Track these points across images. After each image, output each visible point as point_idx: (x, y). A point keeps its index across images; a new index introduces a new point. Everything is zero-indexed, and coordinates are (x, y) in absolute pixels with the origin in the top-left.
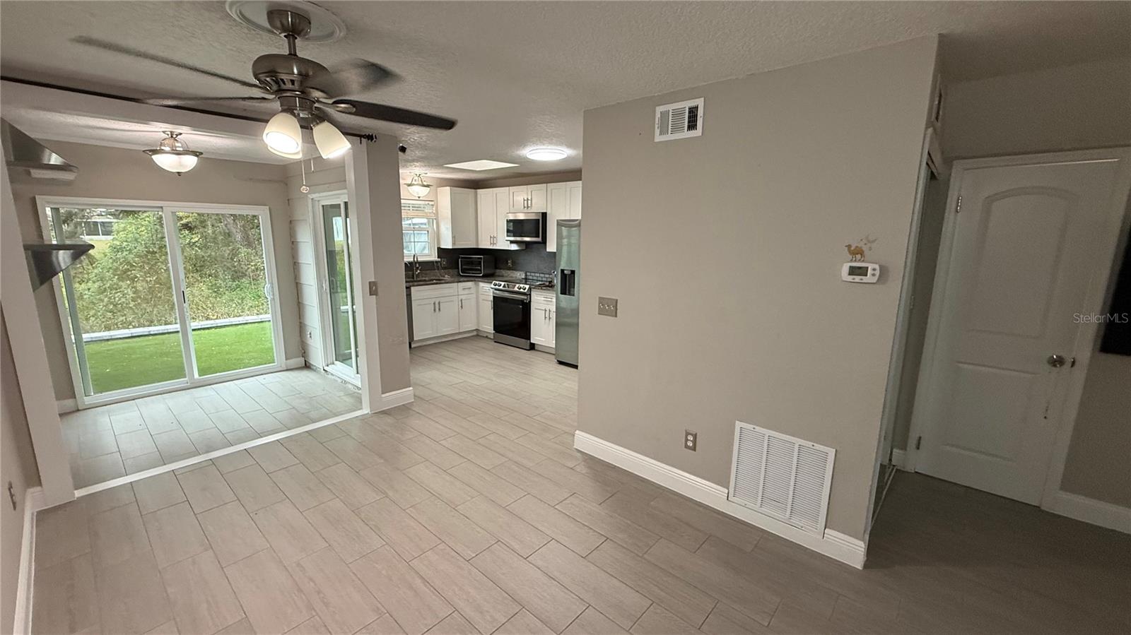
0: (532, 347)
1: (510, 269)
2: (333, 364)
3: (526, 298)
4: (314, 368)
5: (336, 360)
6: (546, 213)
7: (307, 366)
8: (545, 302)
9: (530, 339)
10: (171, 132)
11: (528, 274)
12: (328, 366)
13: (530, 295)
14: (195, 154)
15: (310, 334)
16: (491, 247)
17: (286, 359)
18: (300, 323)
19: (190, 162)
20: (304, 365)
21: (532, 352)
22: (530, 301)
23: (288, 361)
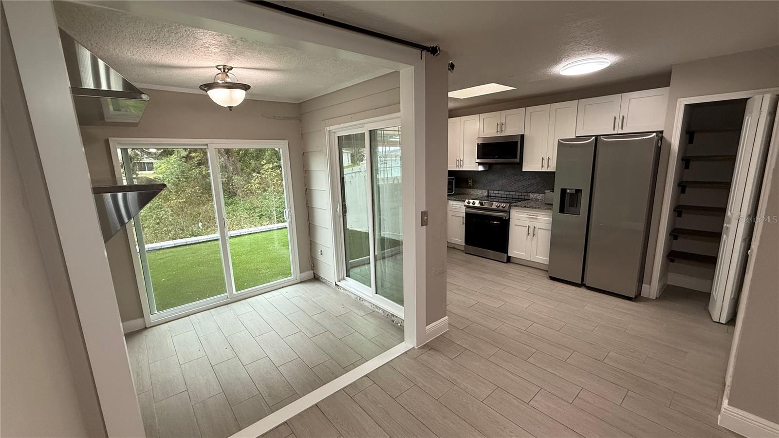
0: (509, 260)
1: (470, 187)
2: (344, 279)
3: (506, 215)
4: (324, 281)
5: (347, 276)
6: (524, 135)
7: (316, 278)
8: (528, 219)
9: (507, 253)
10: (224, 66)
11: (490, 192)
12: (339, 281)
13: (509, 212)
14: (246, 87)
15: (321, 251)
16: (457, 169)
17: (300, 273)
18: (310, 241)
19: (239, 96)
20: (313, 277)
21: (509, 265)
22: (509, 218)
23: (301, 274)
